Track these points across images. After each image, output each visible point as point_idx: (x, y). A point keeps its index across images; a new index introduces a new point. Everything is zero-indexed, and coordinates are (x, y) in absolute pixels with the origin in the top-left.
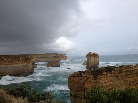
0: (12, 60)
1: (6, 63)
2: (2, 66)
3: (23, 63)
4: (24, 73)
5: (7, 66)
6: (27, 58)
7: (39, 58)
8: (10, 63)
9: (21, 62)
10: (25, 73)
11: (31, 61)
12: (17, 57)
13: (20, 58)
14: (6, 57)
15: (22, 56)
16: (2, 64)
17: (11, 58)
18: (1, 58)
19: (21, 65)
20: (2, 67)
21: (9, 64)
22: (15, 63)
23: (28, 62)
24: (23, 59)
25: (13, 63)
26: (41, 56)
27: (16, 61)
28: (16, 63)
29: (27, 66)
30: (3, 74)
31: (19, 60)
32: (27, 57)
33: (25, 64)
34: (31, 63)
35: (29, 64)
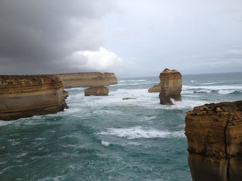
0: (28, 86)
1: (17, 91)
2: (10, 96)
3: (48, 89)
4: (49, 108)
5: (19, 96)
6: (53, 81)
7: (68, 80)
8: (24, 91)
9: (43, 88)
10: (52, 108)
11: (61, 87)
12: (36, 78)
13: (41, 81)
14: (16, 79)
15: (45, 77)
16: (10, 92)
17: (25, 81)
18: (8, 81)
19: (44, 93)
20: (9, 98)
21: (22, 92)
22: (32, 90)
23: (57, 88)
24: (47, 82)
25: (29, 90)
26: (72, 77)
27: (35, 85)
28: (35, 89)
29: (55, 94)
30: (11, 109)
31: (41, 85)
32: (53, 78)
33: (50, 92)
34: (61, 90)
35: (58, 91)
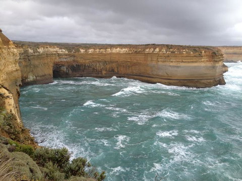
0: (188, 56)
1: (178, 60)
2: (171, 64)
3: (207, 61)
4: (206, 81)
5: (179, 65)
6: (214, 53)
7: (231, 54)
8: (184, 60)
9: (203, 60)
10: (209, 81)
11: (221, 60)
12: (197, 49)
13: (201, 53)
14: (178, 49)
15: (207, 48)
16: (171, 60)
17: (186, 52)
18: (171, 50)
19: (203, 64)
20: (170, 66)
21: (183, 62)
22: (192, 60)
23: (216, 61)
24: (207, 53)
25: (189, 60)
26: (235, 50)
27: (195, 56)
28: (194, 60)
29: (214, 67)
30: (171, 77)
31: (201, 56)
32: (215, 50)
33: (209, 64)
34: (220, 64)
35: (217, 65)
